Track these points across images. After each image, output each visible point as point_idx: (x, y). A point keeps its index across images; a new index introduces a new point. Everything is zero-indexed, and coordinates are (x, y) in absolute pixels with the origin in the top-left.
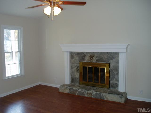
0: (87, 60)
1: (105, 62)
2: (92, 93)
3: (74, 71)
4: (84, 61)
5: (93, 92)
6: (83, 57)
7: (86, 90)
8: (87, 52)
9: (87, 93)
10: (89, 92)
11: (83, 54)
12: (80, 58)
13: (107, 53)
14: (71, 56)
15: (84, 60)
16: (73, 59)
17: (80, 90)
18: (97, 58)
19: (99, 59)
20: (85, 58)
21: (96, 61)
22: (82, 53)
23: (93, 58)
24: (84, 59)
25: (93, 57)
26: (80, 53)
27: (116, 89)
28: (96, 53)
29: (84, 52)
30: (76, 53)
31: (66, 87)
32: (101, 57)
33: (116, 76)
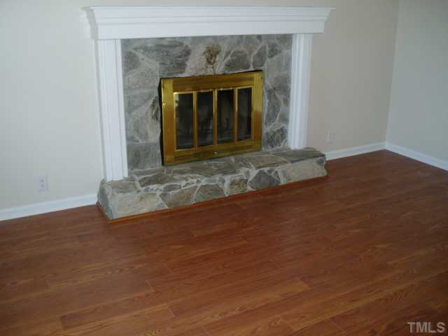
0: (193, 67)
1: (252, 69)
2: (245, 178)
3: (141, 118)
4: (181, 73)
5: (248, 173)
6: (180, 57)
7: (225, 173)
8: (194, 38)
9: (233, 183)
10: (236, 177)
11: (181, 44)
12: (168, 62)
13: (259, 37)
14: (125, 57)
15: (184, 69)
16: (137, 71)
17: (204, 181)
18: (229, 58)
19: (235, 58)
20: (187, 60)
21: (226, 69)
22: (176, 43)
23: (215, 57)
24: (182, 66)
25: (218, 53)
26: (165, 43)
27: (281, 147)
28: (223, 38)
29: (185, 38)
30: (150, 45)
31: (146, 190)
32: (240, 52)
33: (283, 106)
